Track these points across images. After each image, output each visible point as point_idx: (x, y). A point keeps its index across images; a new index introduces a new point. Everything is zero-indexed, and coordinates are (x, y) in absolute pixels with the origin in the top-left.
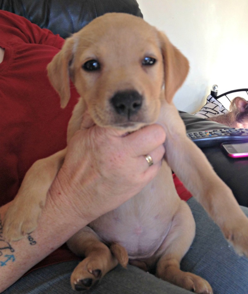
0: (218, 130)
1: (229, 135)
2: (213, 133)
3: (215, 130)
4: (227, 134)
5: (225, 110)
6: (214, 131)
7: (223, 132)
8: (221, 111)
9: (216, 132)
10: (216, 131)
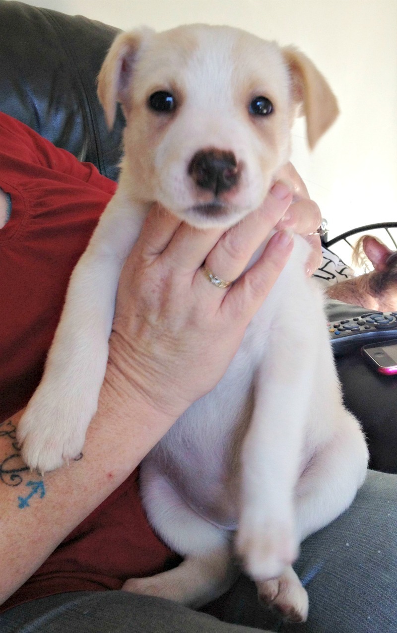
0: (351, 319)
1: (374, 328)
2: (341, 327)
3: (345, 320)
4: (370, 328)
5: (345, 268)
6: (342, 323)
7: (360, 324)
8: (339, 271)
9: (346, 325)
10: (348, 322)
